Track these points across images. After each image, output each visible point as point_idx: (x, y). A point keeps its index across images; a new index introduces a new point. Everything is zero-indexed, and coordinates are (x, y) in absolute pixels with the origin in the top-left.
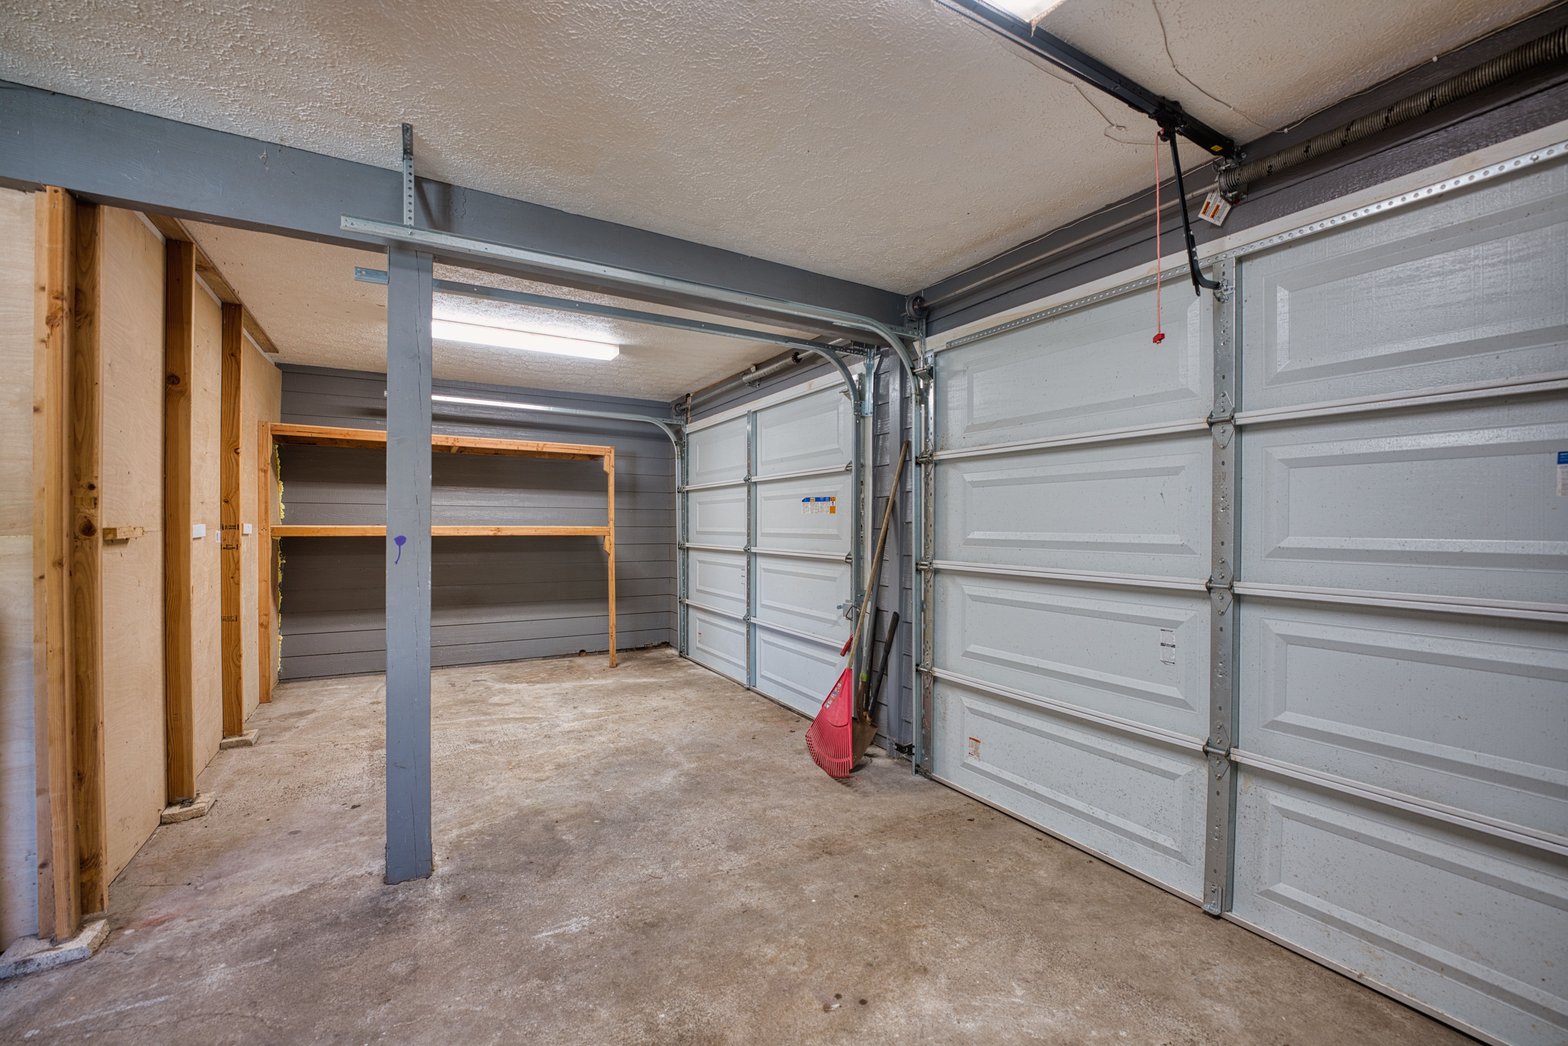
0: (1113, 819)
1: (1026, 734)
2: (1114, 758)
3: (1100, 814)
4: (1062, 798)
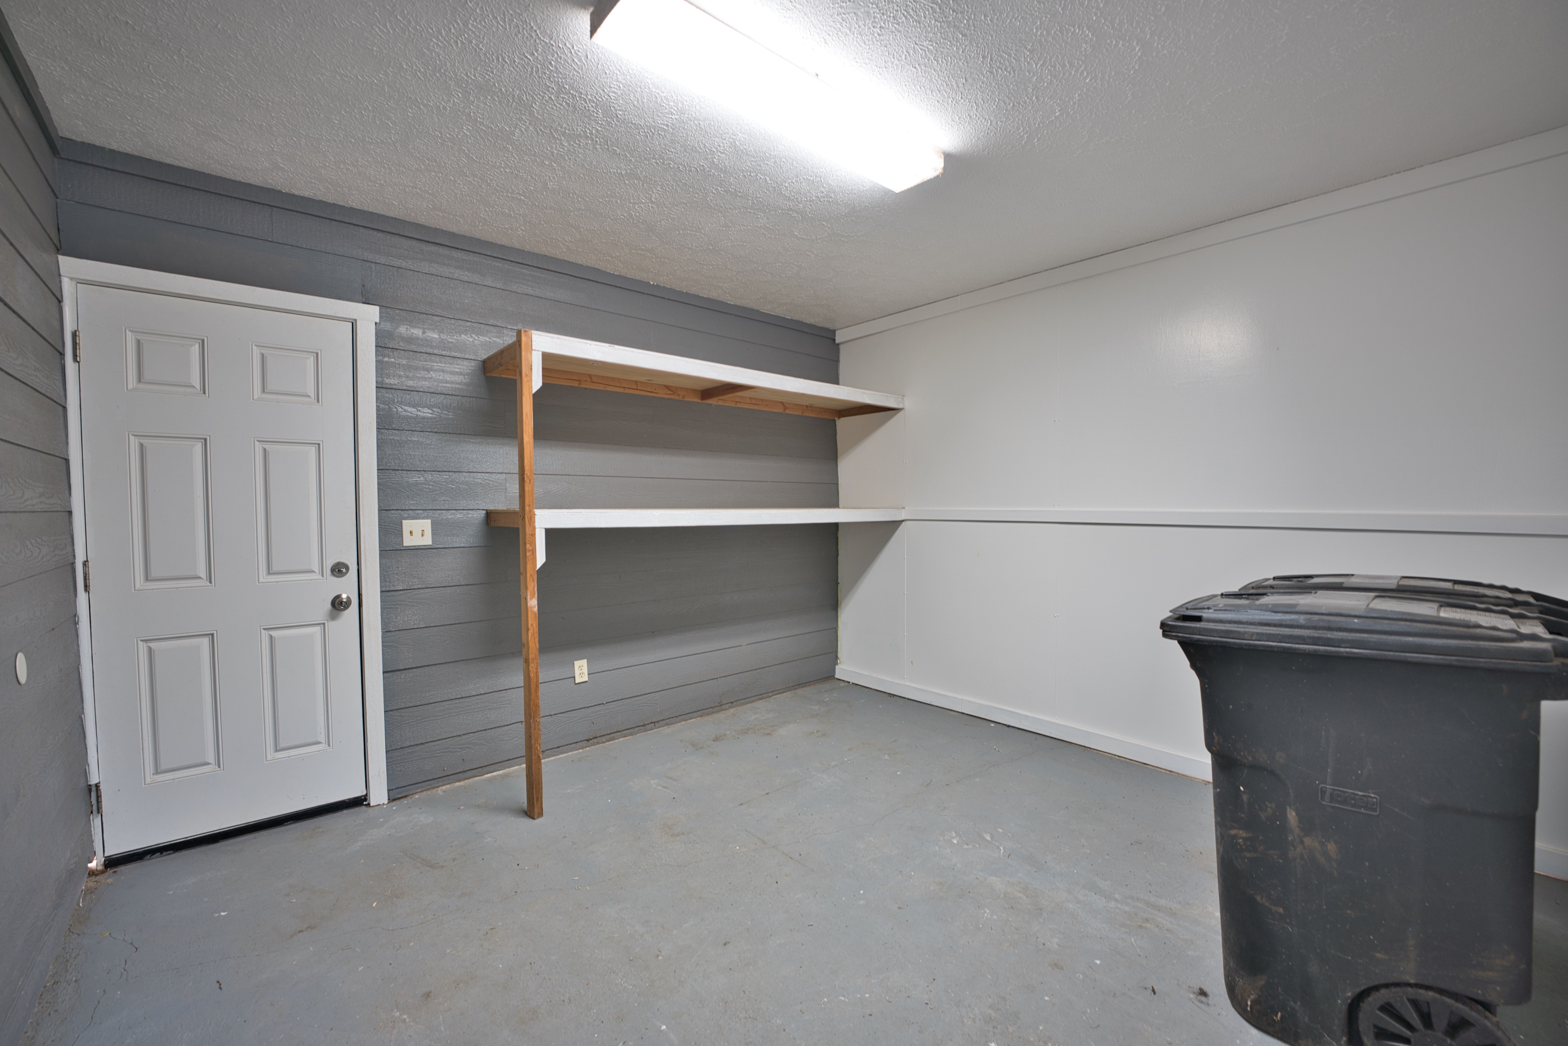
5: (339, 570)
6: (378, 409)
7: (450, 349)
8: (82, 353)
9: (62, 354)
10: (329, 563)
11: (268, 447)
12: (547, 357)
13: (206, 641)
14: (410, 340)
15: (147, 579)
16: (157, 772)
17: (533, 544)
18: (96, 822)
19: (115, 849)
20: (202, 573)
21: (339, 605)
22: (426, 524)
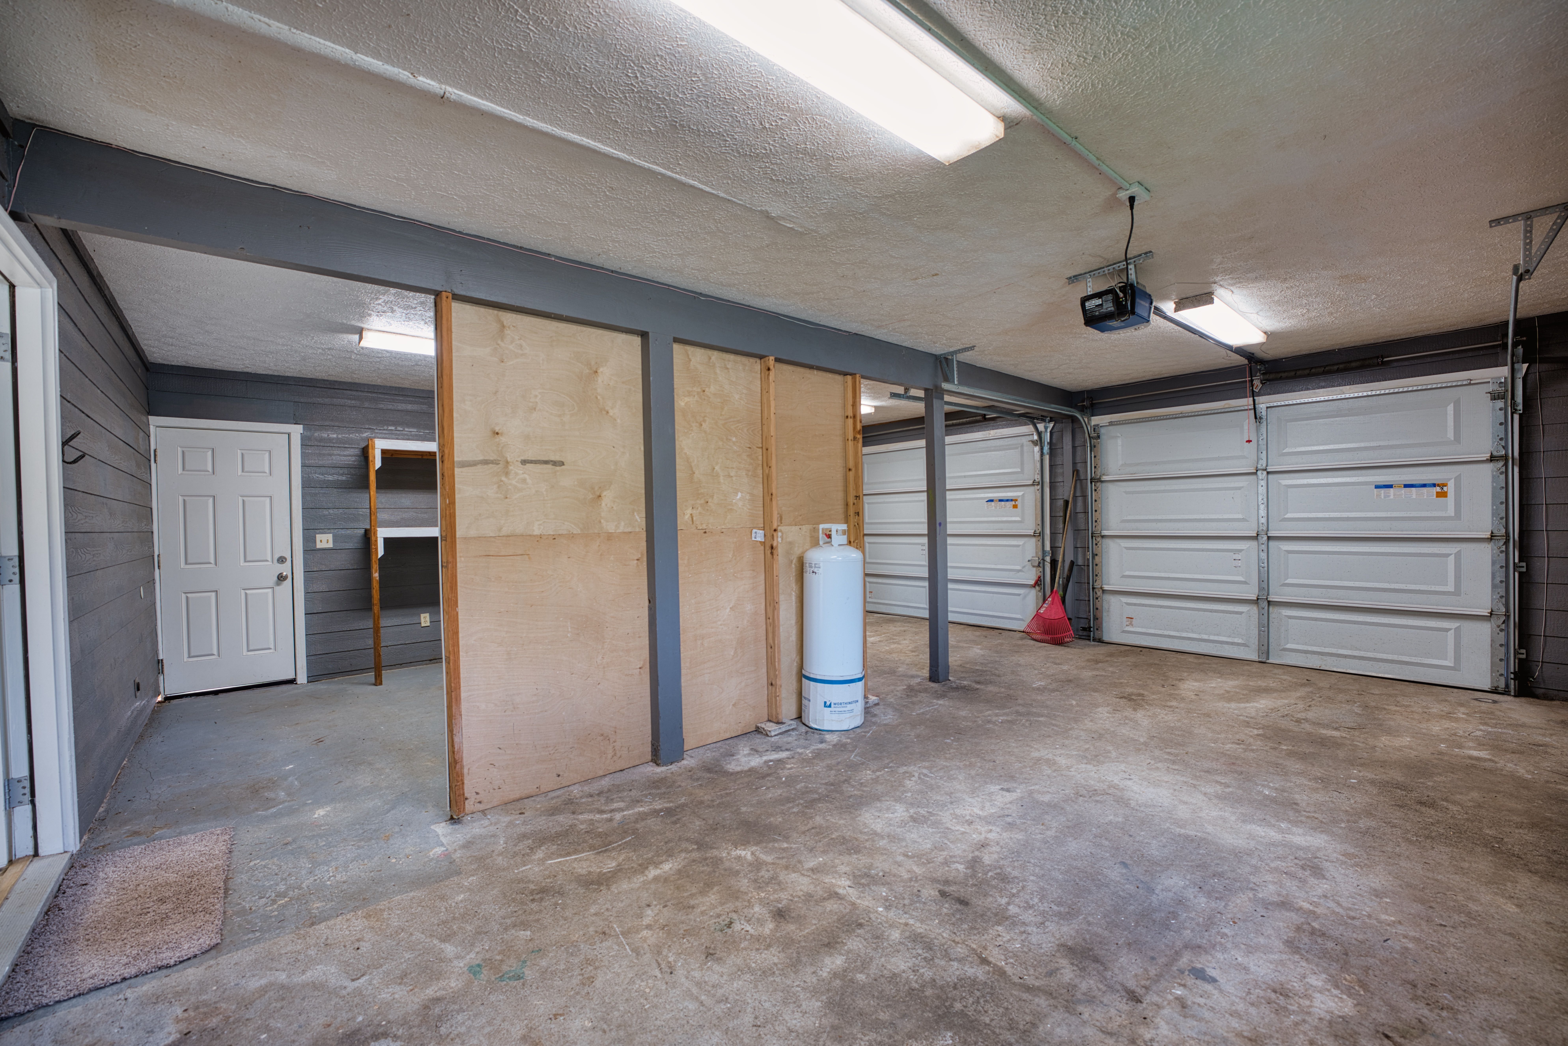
0: (1212, 638)
1: (1162, 609)
2: (1211, 611)
3: (1205, 637)
4: (1184, 635)
5: (282, 560)
6: (303, 477)
7: (344, 443)
8: (158, 459)
9: (150, 461)
10: (276, 557)
11: (245, 499)
12: (384, 452)
13: (213, 594)
14: (321, 440)
15: (186, 563)
16: (189, 657)
17: (376, 545)
18: (162, 678)
19: (170, 692)
20: (212, 561)
21: (281, 578)
22: (330, 537)
